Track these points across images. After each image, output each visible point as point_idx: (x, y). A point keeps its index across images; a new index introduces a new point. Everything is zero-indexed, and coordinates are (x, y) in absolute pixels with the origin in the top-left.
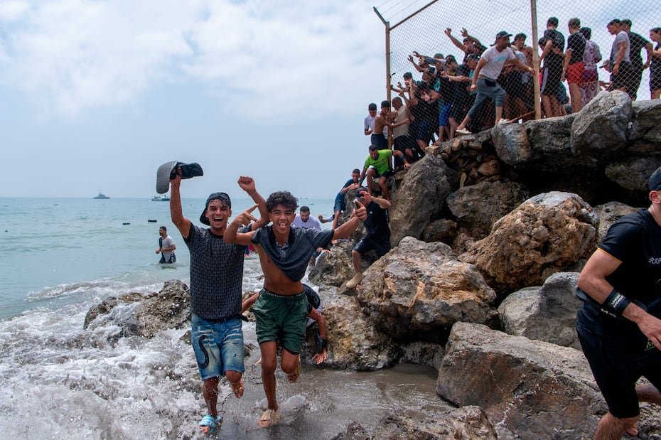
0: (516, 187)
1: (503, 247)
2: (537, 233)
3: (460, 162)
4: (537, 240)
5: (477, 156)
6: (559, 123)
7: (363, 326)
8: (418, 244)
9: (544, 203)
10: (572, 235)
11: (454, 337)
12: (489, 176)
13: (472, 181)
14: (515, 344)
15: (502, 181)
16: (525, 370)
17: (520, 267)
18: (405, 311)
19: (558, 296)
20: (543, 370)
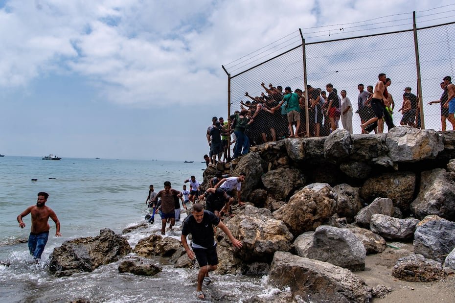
0: (297, 172)
1: (296, 211)
2: (311, 205)
3: (268, 156)
4: (311, 208)
5: (277, 153)
6: (318, 141)
7: (227, 254)
8: (255, 209)
9: (314, 189)
10: (326, 206)
11: (276, 259)
12: (283, 165)
13: (274, 167)
14: (303, 262)
15: (290, 168)
16: (309, 274)
17: (303, 222)
18: (251, 246)
19: (321, 237)
20: (316, 273)
